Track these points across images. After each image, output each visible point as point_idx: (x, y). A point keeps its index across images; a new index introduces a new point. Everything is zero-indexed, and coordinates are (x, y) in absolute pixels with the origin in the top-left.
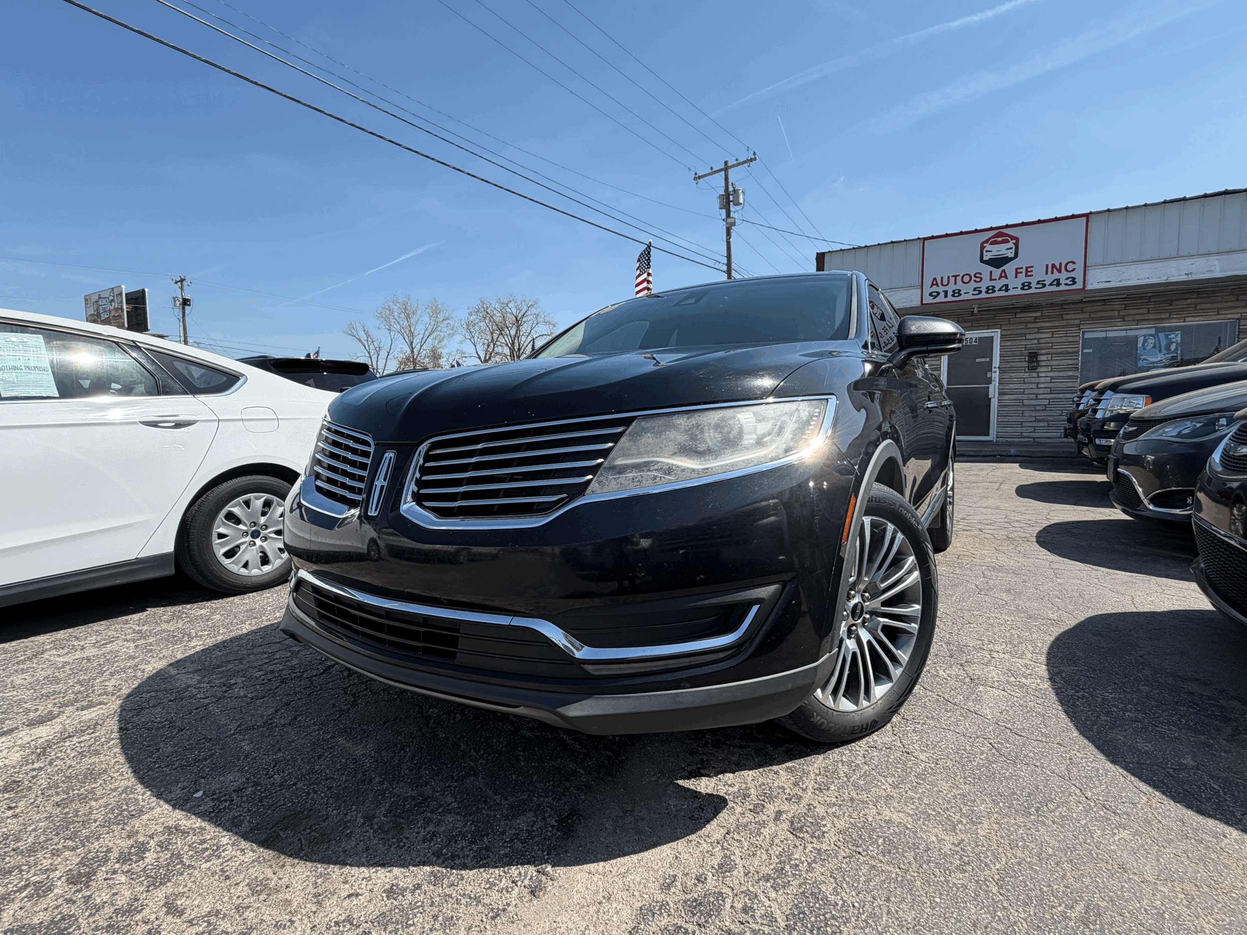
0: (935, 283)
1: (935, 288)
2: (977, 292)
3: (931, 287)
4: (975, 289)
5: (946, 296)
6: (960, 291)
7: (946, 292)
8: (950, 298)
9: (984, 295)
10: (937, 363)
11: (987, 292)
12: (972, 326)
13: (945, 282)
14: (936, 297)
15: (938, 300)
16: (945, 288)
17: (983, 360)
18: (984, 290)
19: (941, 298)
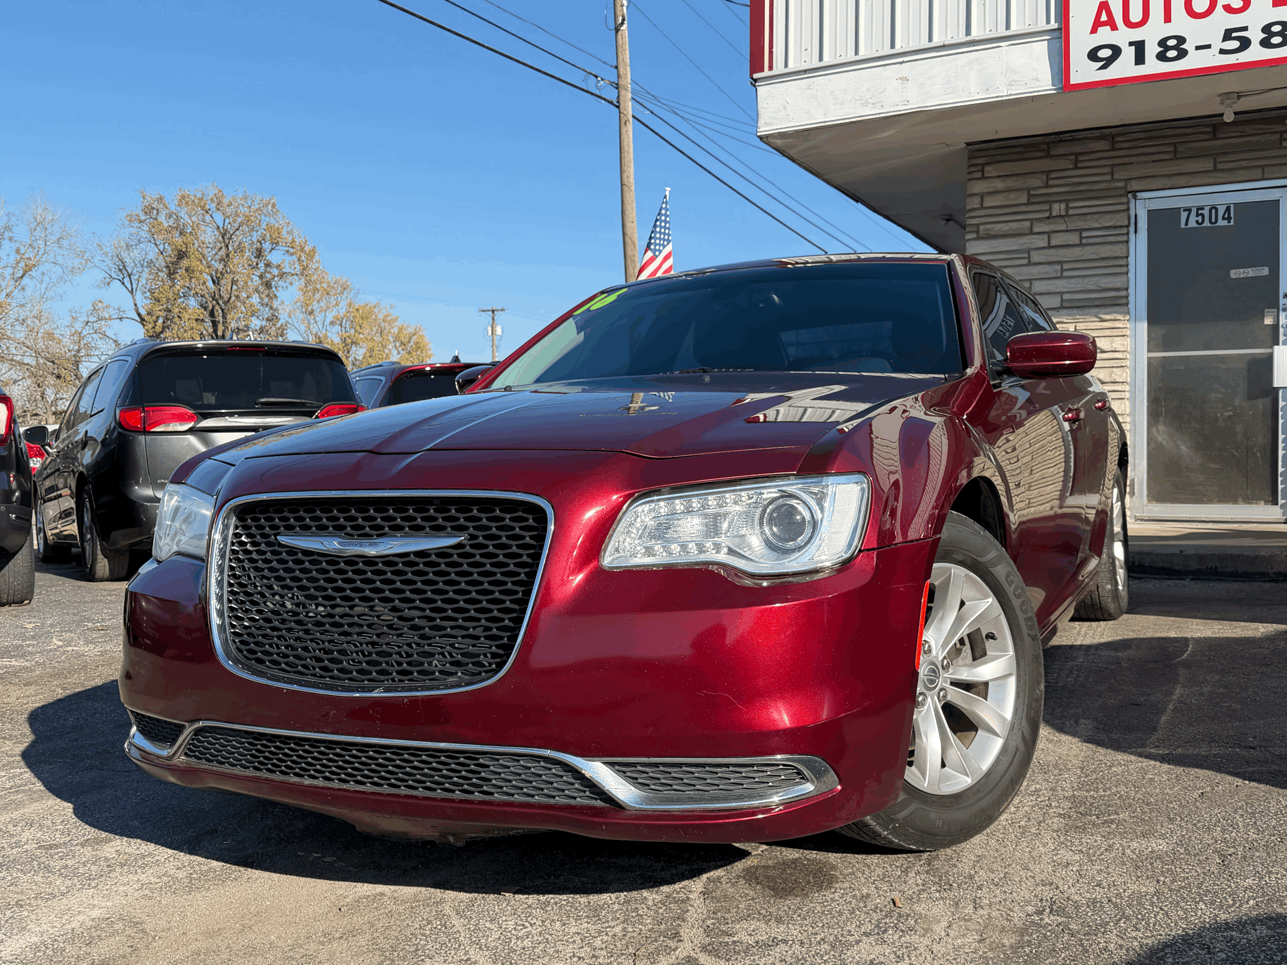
0: (1104, 18)
1: (1105, 35)
2: (1235, 44)
3: (1094, 31)
4: (1228, 35)
5: (1140, 59)
6: (1181, 40)
7: (1139, 47)
8: (1152, 66)
9: (1256, 53)
10: (1116, 282)
11: (1265, 43)
12: (1216, 170)
13: (1136, 15)
14: (1109, 62)
15: (1115, 71)
16: (1136, 35)
17: (1251, 272)
18: (1255, 35)
19: (1125, 67)
